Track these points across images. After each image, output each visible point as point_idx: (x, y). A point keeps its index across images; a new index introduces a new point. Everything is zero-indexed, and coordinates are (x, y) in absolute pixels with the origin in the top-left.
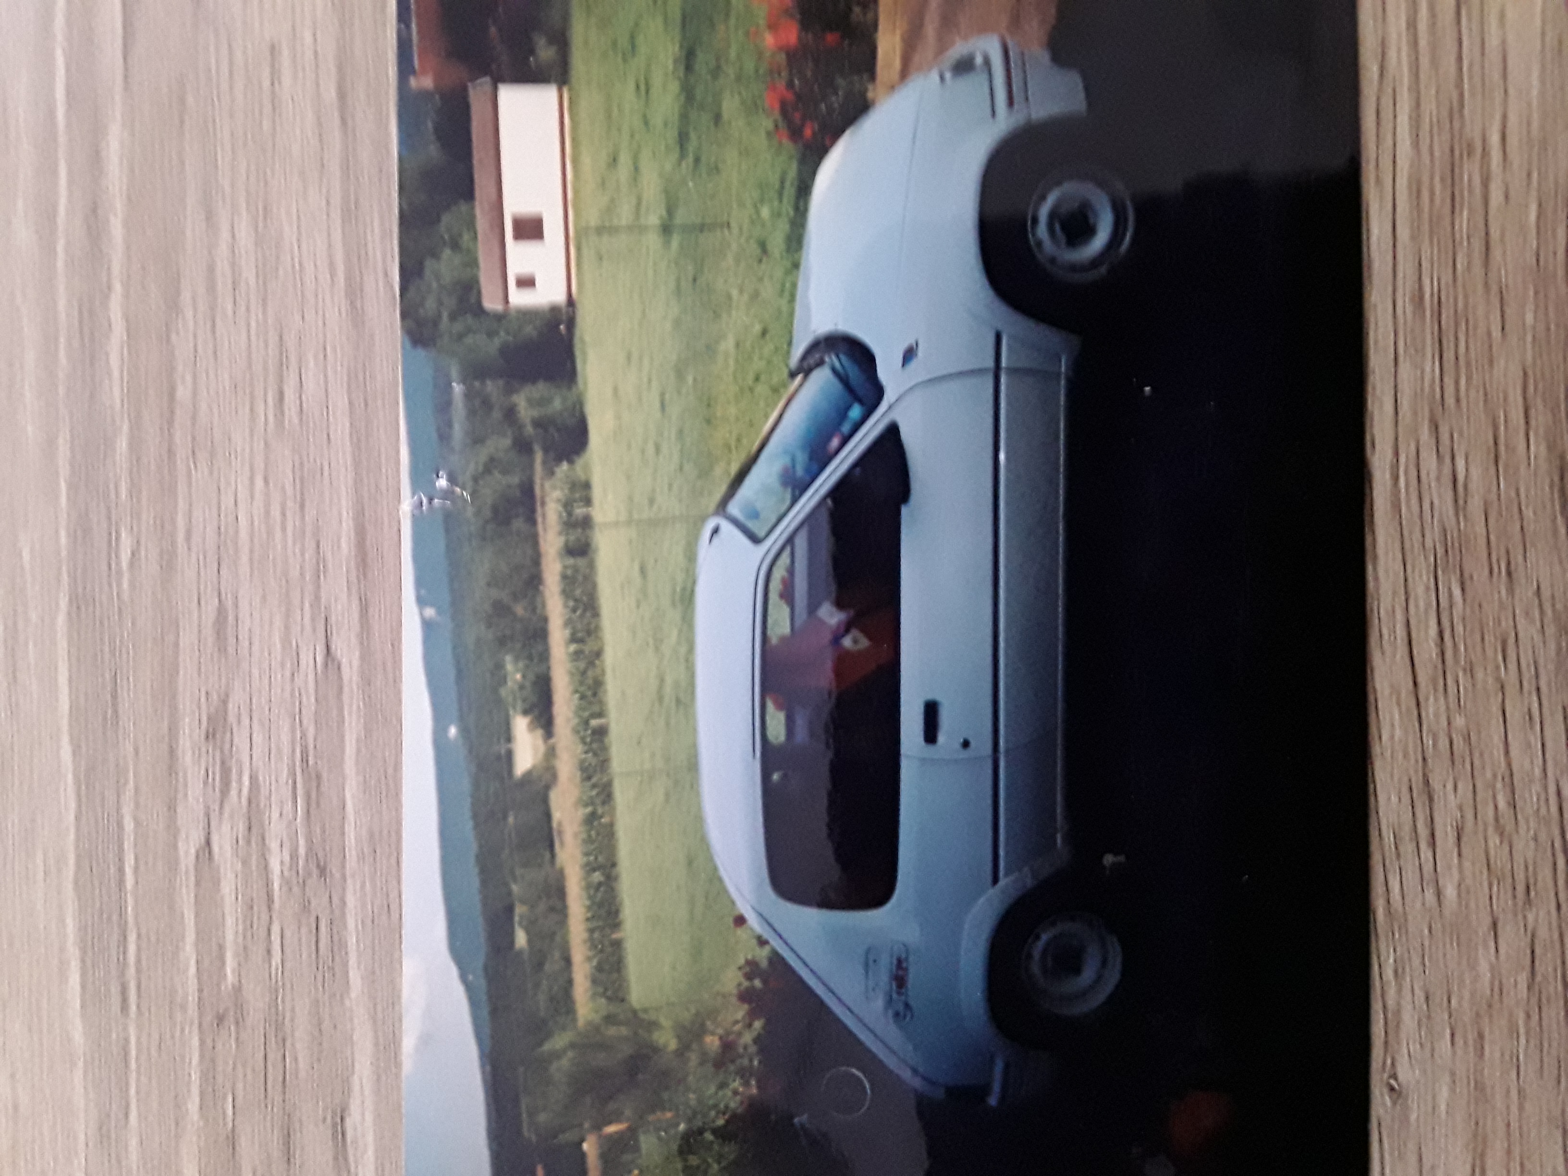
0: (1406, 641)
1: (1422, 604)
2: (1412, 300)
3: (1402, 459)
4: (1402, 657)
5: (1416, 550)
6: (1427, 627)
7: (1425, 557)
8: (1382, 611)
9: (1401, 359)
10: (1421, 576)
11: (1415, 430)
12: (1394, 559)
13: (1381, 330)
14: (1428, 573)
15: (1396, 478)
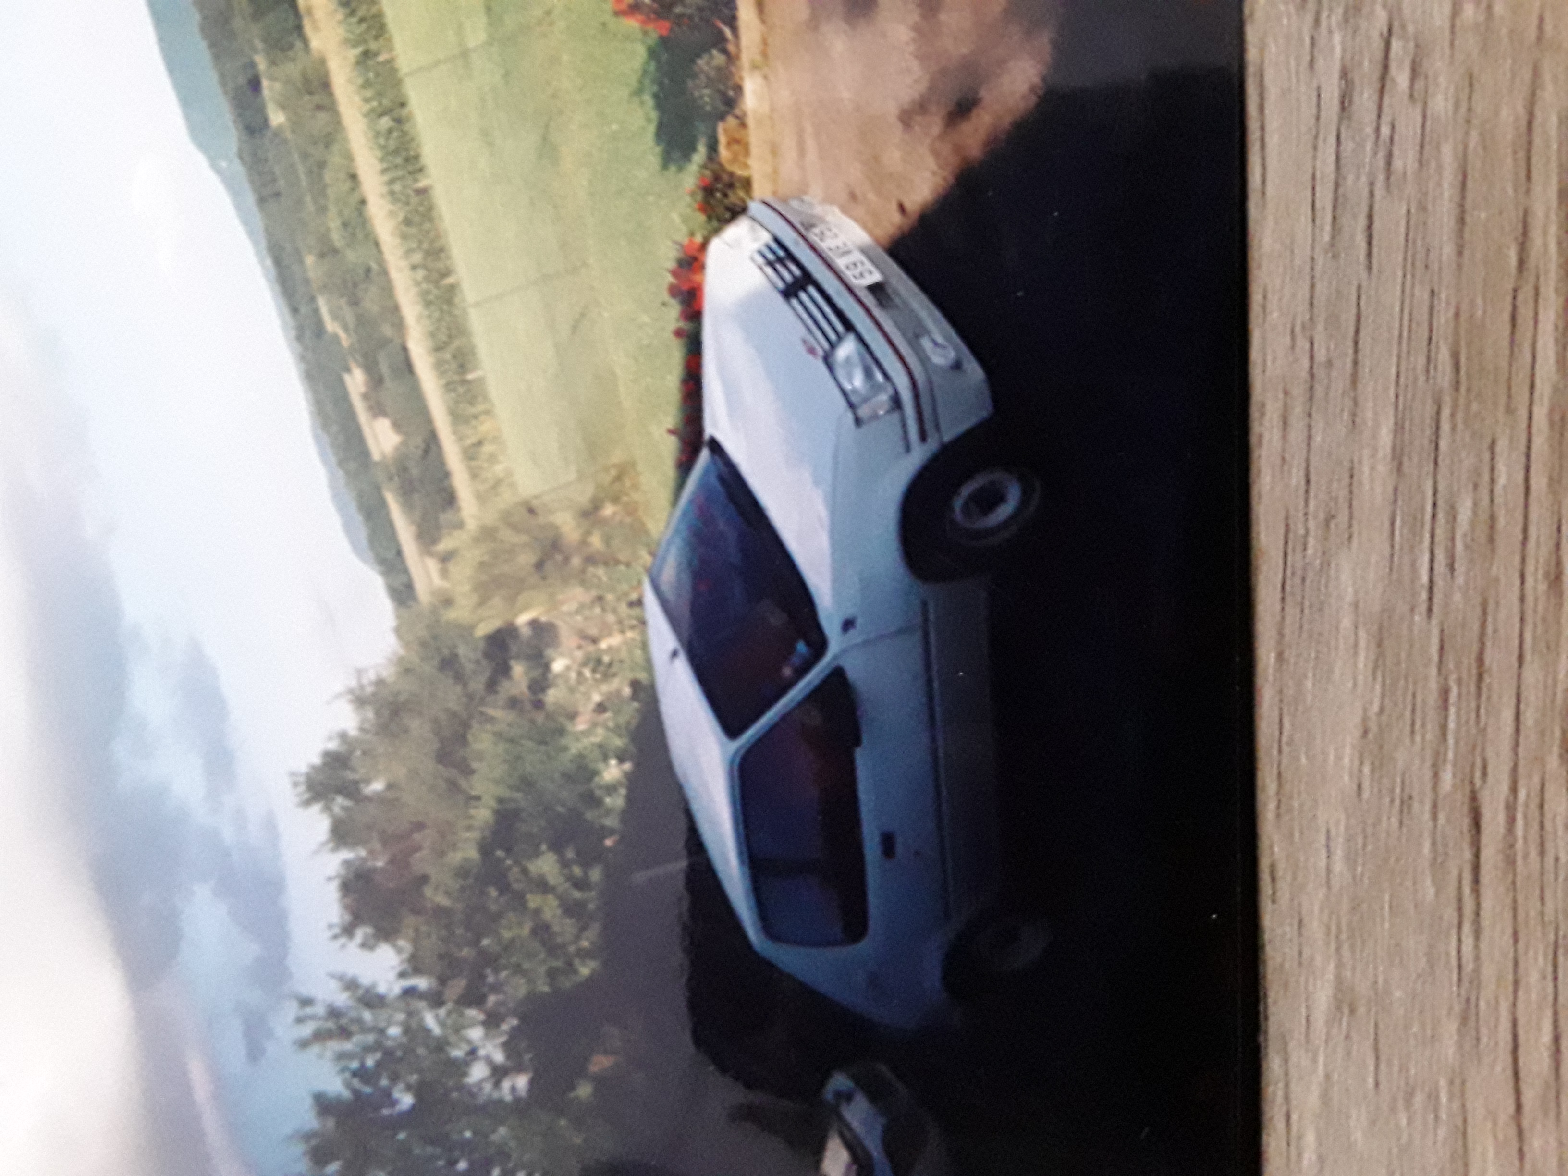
0: (1509, 1047)
1: (1534, 996)
2: (1547, 575)
3: (1522, 795)
4: (1504, 1070)
5: (1532, 923)
6: (1539, 1029)
7: (1544, 934)
8: (1482, 1004)
9: (1528, 657)
10: (1536, 959)
11: (1540, 760)
12: (1503, 932)
13: (1502, 615)
14: (1545, 955)
15: (1511, 821)
